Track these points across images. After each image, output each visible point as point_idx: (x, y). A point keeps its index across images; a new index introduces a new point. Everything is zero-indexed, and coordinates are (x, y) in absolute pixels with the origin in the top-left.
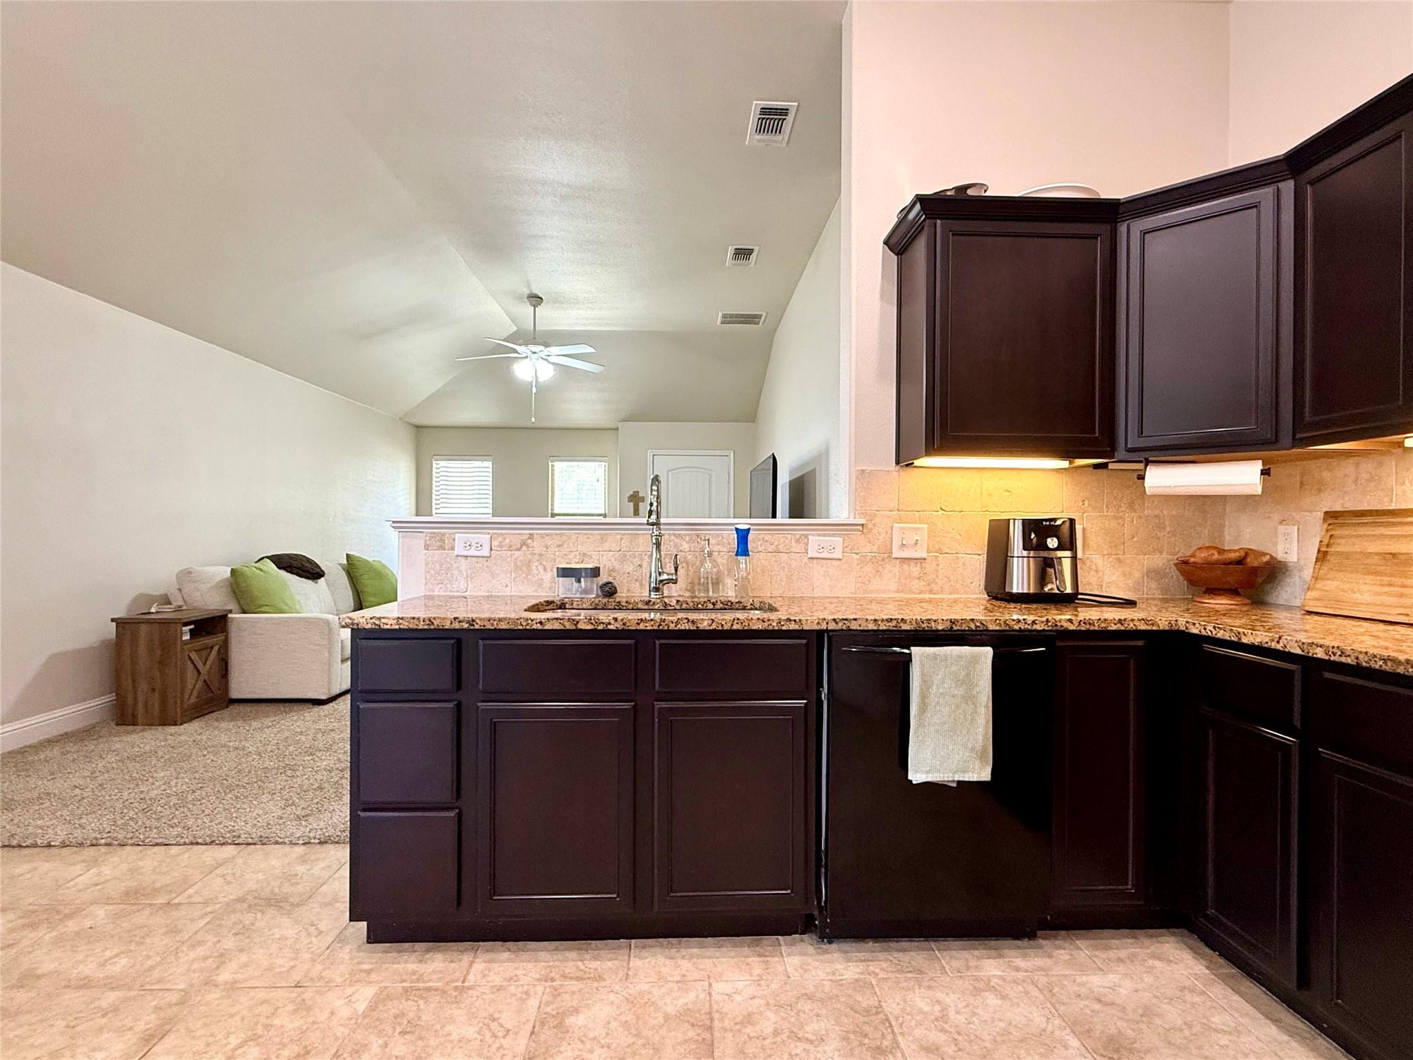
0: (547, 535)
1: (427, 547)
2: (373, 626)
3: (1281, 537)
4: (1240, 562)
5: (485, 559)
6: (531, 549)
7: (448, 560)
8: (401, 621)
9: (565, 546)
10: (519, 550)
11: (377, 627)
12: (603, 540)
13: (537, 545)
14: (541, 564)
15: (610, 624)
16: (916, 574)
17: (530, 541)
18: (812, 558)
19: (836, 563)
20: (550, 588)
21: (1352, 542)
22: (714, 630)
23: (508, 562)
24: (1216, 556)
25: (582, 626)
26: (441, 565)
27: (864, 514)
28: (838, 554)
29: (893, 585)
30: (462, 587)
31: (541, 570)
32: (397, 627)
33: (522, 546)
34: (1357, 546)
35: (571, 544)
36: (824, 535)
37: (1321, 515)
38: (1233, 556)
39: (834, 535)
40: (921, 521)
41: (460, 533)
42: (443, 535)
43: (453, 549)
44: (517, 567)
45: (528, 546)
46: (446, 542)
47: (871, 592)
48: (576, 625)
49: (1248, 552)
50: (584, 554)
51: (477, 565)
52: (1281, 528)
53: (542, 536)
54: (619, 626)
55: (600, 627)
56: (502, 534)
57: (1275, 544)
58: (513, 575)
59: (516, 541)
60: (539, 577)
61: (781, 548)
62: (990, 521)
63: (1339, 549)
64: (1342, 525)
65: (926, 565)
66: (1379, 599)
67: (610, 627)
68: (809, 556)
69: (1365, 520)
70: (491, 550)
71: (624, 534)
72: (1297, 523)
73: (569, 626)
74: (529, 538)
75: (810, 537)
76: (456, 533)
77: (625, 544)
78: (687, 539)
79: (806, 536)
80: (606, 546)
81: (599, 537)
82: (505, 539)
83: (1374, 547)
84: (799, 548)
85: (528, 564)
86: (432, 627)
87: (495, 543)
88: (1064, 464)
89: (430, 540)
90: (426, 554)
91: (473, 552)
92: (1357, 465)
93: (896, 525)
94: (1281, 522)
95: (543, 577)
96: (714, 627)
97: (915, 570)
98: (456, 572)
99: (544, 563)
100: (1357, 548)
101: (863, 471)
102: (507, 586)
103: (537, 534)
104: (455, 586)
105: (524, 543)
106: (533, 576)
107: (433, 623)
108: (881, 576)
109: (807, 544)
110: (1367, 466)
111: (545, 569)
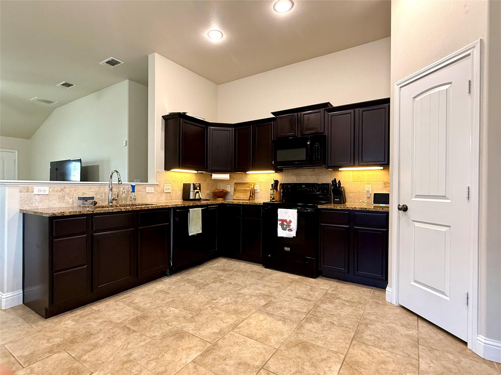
0: (71, 187)
1: (21, 192)
2: (61, 215)
3: (227, 187)
4: (222, 191)
5: (47, 195)
6: (64, 192)
7: (31, 196)
8: (71, 213)
9: (77, 190)
10: (60, 192)
11: (62, 215)
12: (90, 188)
13: (67, 190)
14: (68, 196)
15: (129, 209)
16: (169, 196)
17: (64, 189)
18: (147, 193)
19: (152, 194)
20: (72, 204)
21: (239, 188)
22: (152, 209)
23: (56, 196)
24: (219, 191)
25: (123, 210)
26: (27, 198)
27: (158, 182)
28: (153, 192)
29: (164, 199)
30: (37, 205)
31: (69, 198)
32: (69, 214)
33: (61, 191)
34: (240, 188)
35: (79, 190)
36: (150, 187)
37: (234, 183)
38: (221, 190)
39: (152, 187)
40: (170, 183)
41: (36, 186)
42: (28, 187)
43: (33, 192)
44: (59, 198)
45: (64, 191)
46: (30, 190)
47: (160, 201)
48: (121, 210)
49: (223, 190)
50: (84, 193)
51: (43, 197)
52: (228, 185)
53: (69, 188)
54: (131, 209)
55: (127, 210)
56: (54, 187)
57: (227, 188)
58: (58, 200)
59: (59, 189)
60: (68, 200)
61: (140, 190)
62: (184, 184)
63: (237, 189)
64: (238, 185)
65: (171, 194)
66: (244, 196)
67: (129, 210)
68: (147, 192)
69: (241, 184)
70: (49, 192)
71: (97, 187)
72: (230, 184)
73: (119, 210)
74: (64, 188)
75: (147, 187)
76: (34, 186)
77: (97, 189)
78: (116, 188)
79: (146, 187)
80: (91, 190)
81: (89, 188)
82: (54, 188)
83: (242, 189)
84: (144, 190)
85: (64, 197)
86: (81, 214)
87: (51, 190)
88: (196, 172)
89: (22, 189)
90: (20, 194)
91: (42, 193)
92: (239, 175)
93: (165, 184)
94: (228, 184)
95: (70, 201)
96: (152, 208)
97: (168, 195)
98: (34, 200)
99: (70, 196)
100: (240, 189)
101: (158, 171)
102: (55, 204)
103: (67, 187)
104: (34, 205)
105: (62, 190)
106: (65, 200)
107: (81, 213)
108: (162, 197)
109: (146, 189)
110: (241, 175)
111: (70, 198)
